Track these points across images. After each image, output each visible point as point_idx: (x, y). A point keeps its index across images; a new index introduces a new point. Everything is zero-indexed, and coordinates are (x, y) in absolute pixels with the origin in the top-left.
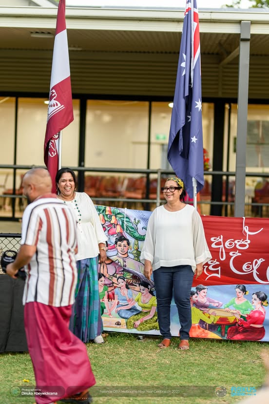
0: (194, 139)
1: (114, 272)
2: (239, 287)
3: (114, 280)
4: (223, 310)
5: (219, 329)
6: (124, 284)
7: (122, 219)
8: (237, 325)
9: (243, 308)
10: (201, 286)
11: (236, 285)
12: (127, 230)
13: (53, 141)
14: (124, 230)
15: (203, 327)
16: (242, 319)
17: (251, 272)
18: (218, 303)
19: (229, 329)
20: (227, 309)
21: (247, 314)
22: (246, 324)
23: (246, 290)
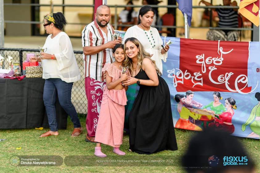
2: (216, 93)
4: (203, 110)
5: (202, 123)
8: (214, 122)
9: (218, 109)
10: (189, 91)
11: (214, 92)
15: (191, 122)
16: (216, 117)
17: (224, 82)
18: (199, 104)
19: (209, 125)
20: (205, 109)
21: (219, 115)
22: (220, 121)
23: (221, 96)
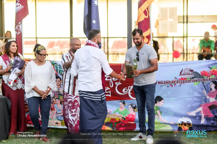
0: (94, 22)
1: (54, 95)
2: (121, 101)
3: (54, 100)
4: (113, 114)
5: (111, 125)
6: (59, 102)
7: (57, 66)
8: (121, 122)
9: (124, 113)
11: (119, 101)
12: (59, 72)
13: (18, 26)
14: (58, 72)
16: (123, 119)
17: (127, 93)
18: (110, 110)
19: (117, 125)
20: (115, 114)
21: (126, 117)
22: (126, 122)
23: (125, 103)
